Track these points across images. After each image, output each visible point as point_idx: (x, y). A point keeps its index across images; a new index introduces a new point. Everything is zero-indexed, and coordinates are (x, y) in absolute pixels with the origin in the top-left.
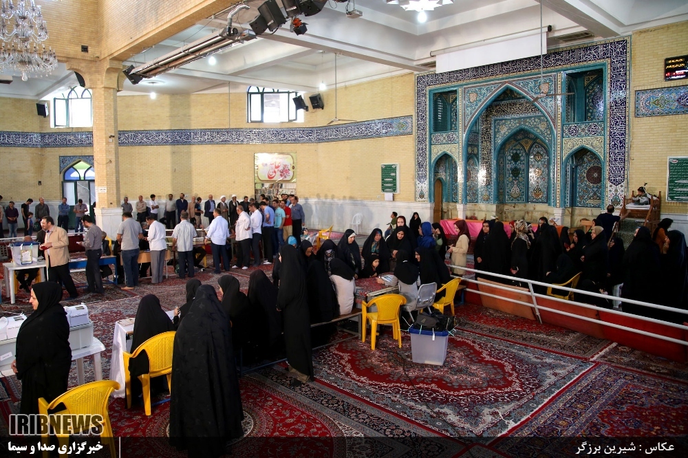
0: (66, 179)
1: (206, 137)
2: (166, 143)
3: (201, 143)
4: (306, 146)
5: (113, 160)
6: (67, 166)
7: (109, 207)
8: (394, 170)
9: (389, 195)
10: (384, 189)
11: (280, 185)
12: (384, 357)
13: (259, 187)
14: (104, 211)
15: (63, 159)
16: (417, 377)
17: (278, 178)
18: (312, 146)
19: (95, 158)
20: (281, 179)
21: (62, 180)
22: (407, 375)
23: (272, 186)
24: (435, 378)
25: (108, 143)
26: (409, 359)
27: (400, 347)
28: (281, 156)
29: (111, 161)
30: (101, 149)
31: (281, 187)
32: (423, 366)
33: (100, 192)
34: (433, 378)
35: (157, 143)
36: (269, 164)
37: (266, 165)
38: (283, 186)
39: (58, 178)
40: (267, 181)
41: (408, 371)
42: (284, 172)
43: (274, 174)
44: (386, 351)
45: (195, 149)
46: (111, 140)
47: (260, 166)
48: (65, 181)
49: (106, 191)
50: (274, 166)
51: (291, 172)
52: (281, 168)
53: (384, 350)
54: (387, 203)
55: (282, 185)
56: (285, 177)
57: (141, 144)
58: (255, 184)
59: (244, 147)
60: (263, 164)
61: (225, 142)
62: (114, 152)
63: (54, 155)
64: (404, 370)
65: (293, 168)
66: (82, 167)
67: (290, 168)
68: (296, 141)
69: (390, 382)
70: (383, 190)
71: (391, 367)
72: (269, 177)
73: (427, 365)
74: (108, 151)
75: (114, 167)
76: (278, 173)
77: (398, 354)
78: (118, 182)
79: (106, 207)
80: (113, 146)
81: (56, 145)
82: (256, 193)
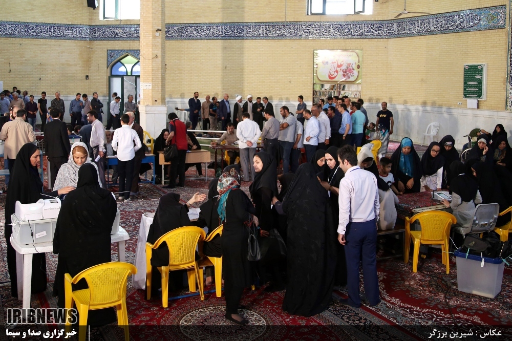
0: (113, 74)
1: (261, 31)
2: (217, 37)
3: (255, 37)
4: (374, 42)
5: (160, 55)
6: (114, 60)
7: (153, 105)
8: (480, 72)
9: (472, 102)
10: (466, 94)
11: (342, 86)
12: (426, 281)
13: (317, 88)
14: (148, 109)
15: (111, 53)
16: (458, 306)
17: (340, 78)
18: (381, 43)
19: (142, 52)
20: (344, 79)
21: (109, 74)
22: (447, 303)
23: (333, 88)
24: (480, 310)
25: (154, 37)
26: (454, 287)
27: (448, 272)
28: (345, 53)
29: (157, 56)
30: (148, 43)
31: (343, 89)
32: (470, 296)
33: (145, 88)
34: (477, 310)
35: (208, 38)
36: (330, 62)
37: (327, 63)
38: (346, 87)
39: (105, 72)
40: (327, 82)
41: (449, 299)
42: (347, 72)
43: (336, 74)
44: (430, 276)
45: (248, 44)
46: (157, 34)
47: (321, 65)
48: (112, 76)
49: (151, 88)
50: (336, 65)
51: (355, 72)
52: (344, 67)
53: (427, 274)
54: (469, 112)
55: (344, 86)
56: (349, 77)
57: (191, 38)
58: (314, 84)
59: (302, 42)
60: (323, 62)
61: (281, 37)
62: (160, 46)
63: (102, 48)
64: (445, 297)
65: (358, 67)
66: (129, 61)
67: (355, 67)
68: (362, 36)
69: (425, 307)
70: (465, 96)
71: (430, 292)
72: (330, 78)
73: (474, 296)
74: (154, 46)
75: (160, 62)
76: (341, 73)
77: (443, 280)
78: (163, 79)
79: (150, 104)
80: (159, 40)
81: (103, 38)
82: (314, 94)
